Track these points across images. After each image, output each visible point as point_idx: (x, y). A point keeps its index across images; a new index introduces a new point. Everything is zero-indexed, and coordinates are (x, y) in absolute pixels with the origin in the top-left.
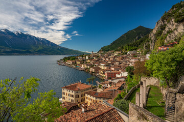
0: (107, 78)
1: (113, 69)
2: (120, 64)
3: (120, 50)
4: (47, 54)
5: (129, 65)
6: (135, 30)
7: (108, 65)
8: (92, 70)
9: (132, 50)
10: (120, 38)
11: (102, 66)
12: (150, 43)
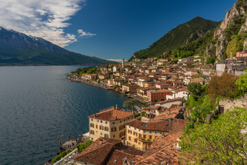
0: (150, 100)
1: (158, 86)
2: (168, 78)
3: (167, 57)
4: (47, 64)
5: (182, 80)
6: (189, 23)
7: (150, 81)
8: (125, 88)
9: (185, 57)
10: (164, 37)
11: (141, 83)
12: (216, 45)
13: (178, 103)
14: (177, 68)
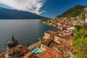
0: (62, 29)
1: (64, 25)
2: (68, 23)
3: (67, 17)
5: (73, 24)
6: (74, 7)
7: (62, 24)
8: (54, 25)
9: (74, 17)
10: (66, 11)
11: (59, 24)
12: (85, 13)
13: (71, 31)
14: (70, 20)
